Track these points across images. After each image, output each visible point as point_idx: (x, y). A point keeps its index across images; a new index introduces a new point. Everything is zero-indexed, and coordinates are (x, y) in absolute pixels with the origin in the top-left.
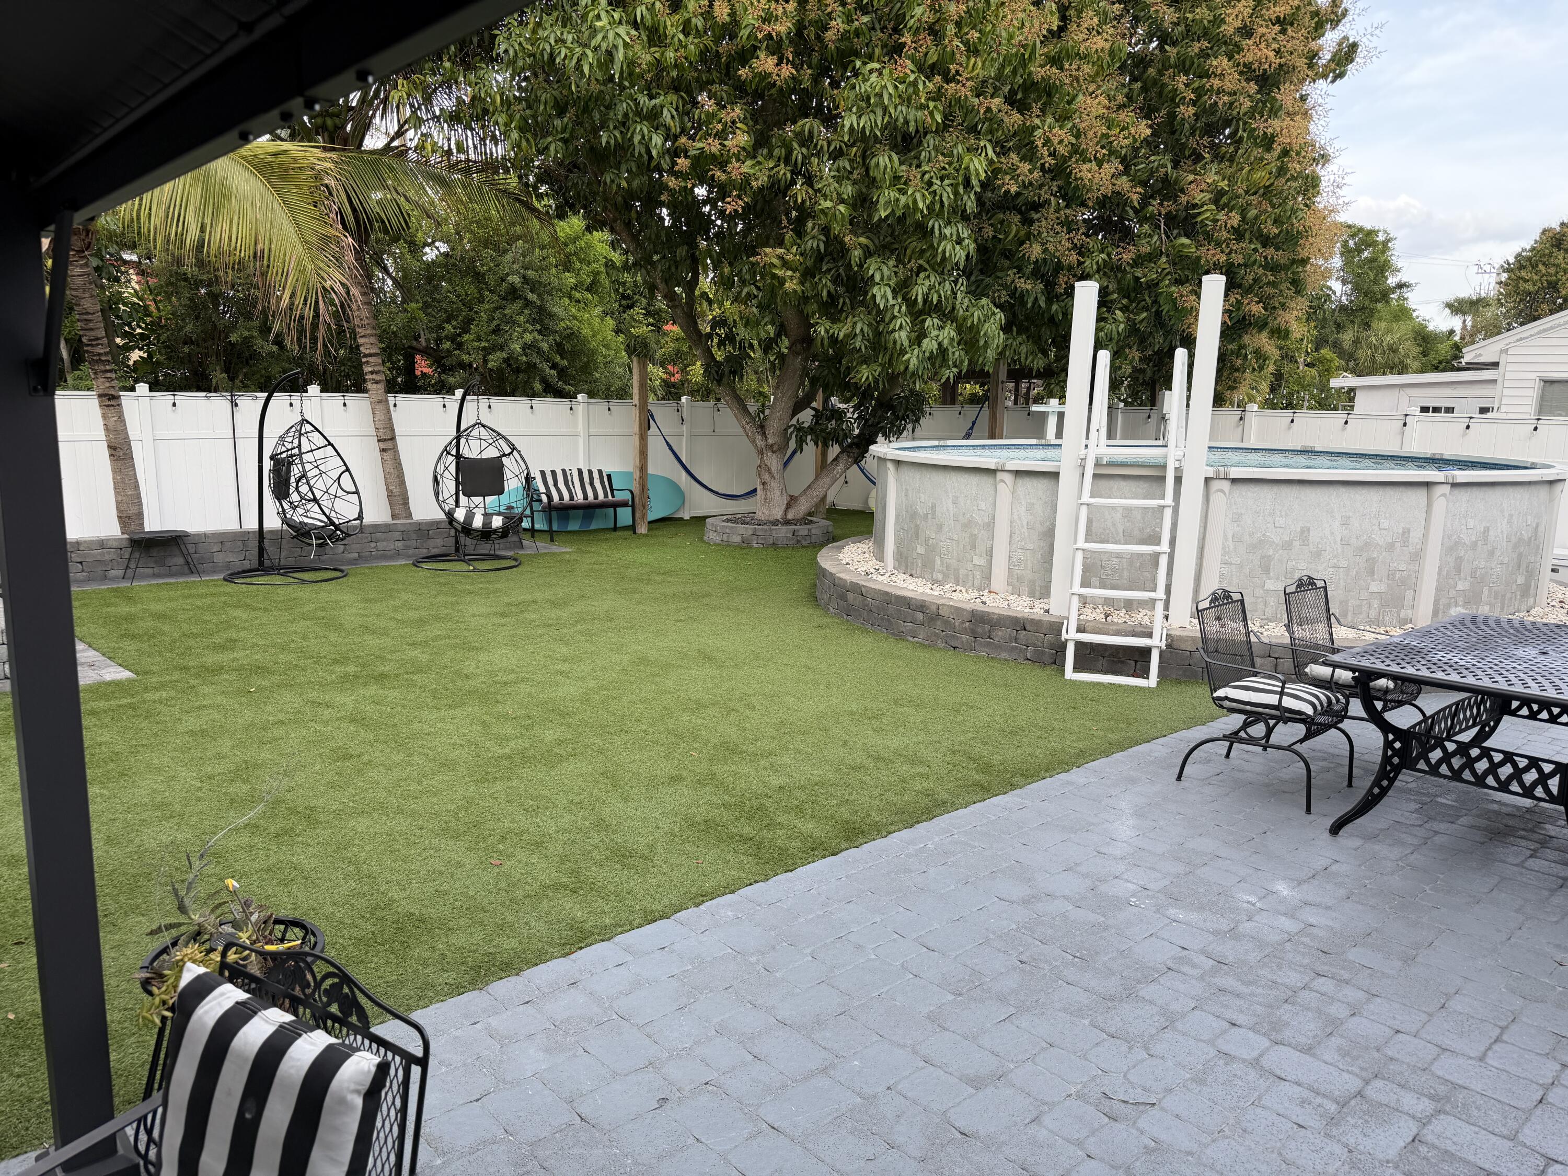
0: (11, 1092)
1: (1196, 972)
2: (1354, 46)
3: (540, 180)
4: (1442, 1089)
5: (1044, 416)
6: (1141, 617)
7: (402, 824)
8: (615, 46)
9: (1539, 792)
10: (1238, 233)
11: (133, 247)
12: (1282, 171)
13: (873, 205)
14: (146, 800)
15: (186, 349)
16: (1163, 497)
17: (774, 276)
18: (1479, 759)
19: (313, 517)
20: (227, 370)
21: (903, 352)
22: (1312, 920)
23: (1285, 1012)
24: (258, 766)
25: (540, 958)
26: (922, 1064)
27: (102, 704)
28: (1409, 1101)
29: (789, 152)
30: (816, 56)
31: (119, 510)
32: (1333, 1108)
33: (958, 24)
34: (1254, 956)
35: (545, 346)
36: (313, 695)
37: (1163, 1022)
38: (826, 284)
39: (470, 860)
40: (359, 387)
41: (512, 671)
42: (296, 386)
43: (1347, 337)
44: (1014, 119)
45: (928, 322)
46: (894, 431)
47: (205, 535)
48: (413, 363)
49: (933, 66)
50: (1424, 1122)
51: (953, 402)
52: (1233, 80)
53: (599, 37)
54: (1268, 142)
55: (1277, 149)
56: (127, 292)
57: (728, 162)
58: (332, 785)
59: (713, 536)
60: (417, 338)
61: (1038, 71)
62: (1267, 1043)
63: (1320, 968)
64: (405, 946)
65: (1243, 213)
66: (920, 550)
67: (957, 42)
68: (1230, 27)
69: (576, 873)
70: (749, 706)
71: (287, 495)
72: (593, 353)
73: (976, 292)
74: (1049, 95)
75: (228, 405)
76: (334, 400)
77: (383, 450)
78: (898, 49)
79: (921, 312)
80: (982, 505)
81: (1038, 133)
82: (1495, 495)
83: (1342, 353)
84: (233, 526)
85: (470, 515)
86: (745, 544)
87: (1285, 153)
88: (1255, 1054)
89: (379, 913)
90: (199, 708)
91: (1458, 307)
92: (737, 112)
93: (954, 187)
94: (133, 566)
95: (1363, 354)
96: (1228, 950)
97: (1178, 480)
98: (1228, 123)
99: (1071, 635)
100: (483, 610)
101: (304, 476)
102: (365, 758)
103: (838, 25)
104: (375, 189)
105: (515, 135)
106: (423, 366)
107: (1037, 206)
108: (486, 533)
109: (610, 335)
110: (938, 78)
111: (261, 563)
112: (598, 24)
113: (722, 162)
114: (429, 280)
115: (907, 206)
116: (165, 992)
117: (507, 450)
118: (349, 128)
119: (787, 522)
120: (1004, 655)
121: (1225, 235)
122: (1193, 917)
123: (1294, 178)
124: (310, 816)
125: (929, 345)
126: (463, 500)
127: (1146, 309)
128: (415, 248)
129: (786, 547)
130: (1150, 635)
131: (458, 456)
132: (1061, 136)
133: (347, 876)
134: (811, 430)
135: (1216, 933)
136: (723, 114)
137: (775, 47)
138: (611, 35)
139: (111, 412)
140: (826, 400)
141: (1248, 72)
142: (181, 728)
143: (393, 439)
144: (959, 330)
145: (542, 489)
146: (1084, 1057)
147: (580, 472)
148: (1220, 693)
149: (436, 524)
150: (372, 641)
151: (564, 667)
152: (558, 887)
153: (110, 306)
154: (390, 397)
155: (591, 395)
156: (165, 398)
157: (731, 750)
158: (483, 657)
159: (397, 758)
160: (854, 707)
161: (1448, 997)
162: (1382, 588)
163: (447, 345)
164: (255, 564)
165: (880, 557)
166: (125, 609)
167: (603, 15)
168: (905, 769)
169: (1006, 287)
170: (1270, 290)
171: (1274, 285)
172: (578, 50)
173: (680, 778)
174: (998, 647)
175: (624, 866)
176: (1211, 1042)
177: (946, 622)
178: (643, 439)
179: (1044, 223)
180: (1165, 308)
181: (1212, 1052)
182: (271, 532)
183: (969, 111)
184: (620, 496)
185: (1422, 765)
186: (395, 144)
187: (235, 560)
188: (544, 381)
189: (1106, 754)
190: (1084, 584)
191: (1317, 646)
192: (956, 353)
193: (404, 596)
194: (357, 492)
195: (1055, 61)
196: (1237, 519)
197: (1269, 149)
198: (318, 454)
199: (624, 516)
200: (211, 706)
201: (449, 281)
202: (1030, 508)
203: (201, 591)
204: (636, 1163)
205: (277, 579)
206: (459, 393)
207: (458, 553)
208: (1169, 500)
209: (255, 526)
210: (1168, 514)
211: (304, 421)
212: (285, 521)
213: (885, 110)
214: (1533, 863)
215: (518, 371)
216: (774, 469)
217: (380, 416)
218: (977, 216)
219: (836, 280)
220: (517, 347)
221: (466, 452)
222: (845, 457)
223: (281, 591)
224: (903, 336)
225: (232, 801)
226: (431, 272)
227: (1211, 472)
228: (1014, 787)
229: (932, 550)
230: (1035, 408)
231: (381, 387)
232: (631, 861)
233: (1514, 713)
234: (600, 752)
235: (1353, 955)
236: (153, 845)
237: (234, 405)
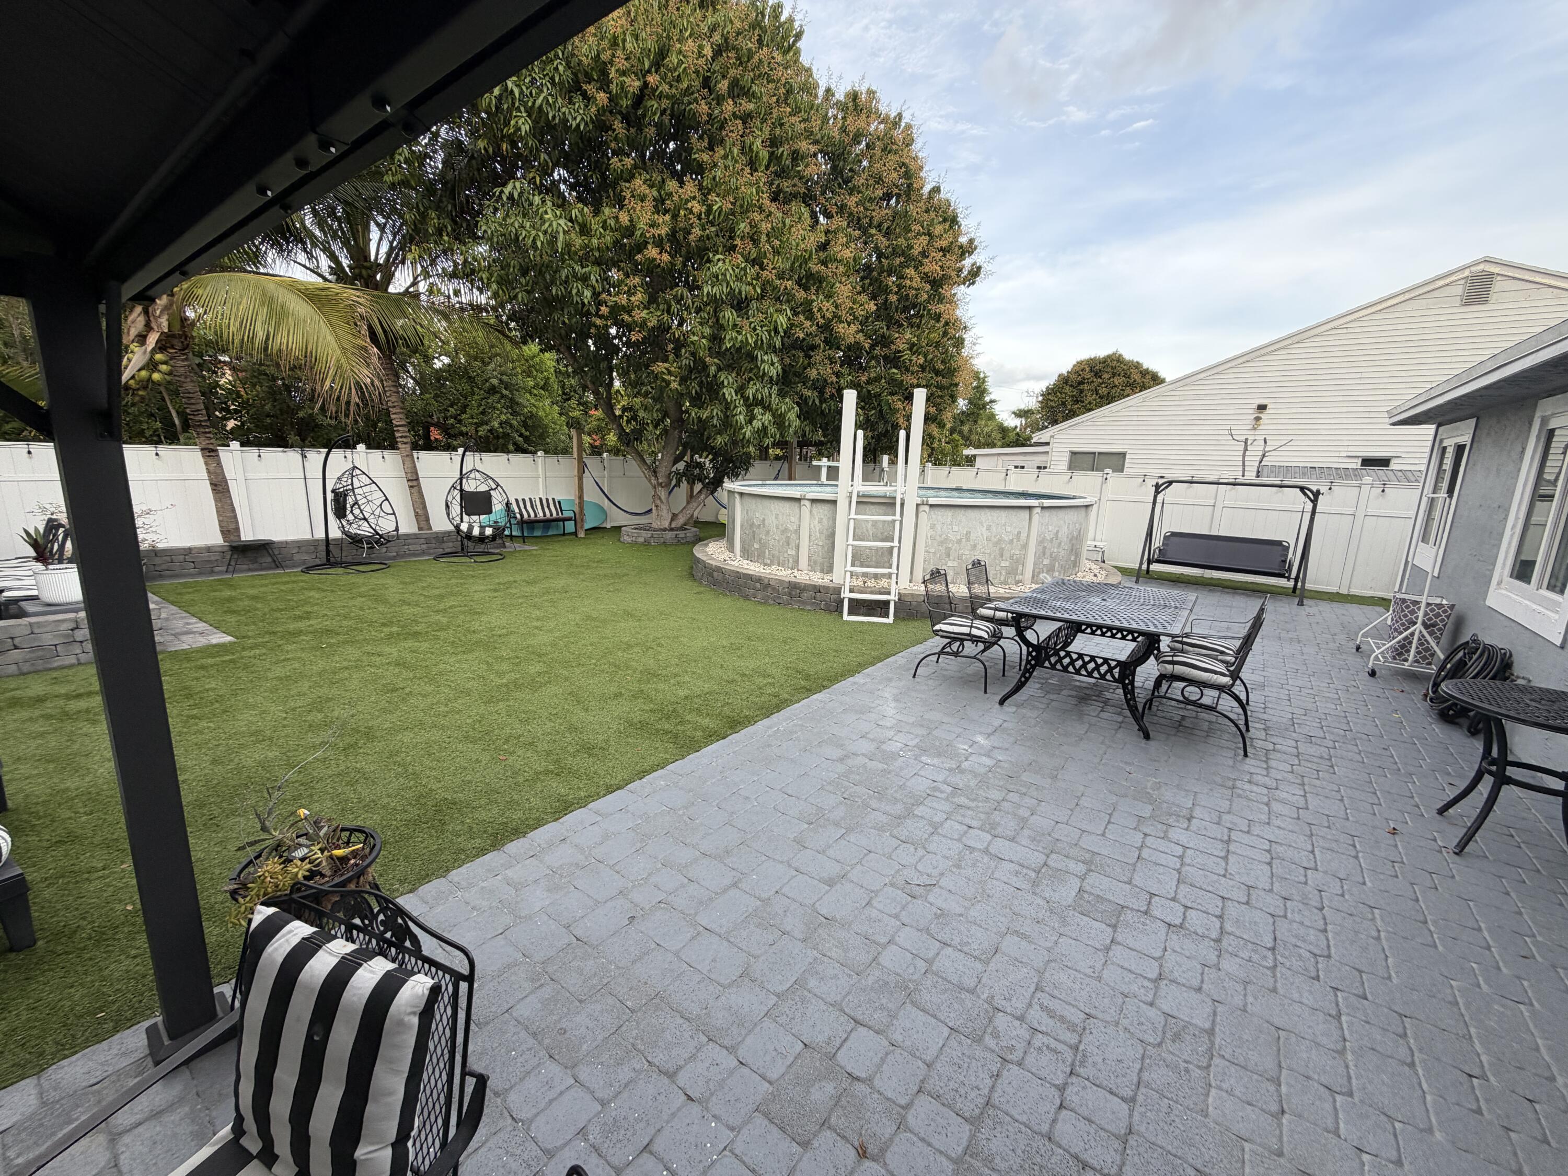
0: (127, 971)
1: (943, 796)
2: (979, 268)
3: (510, 318)
4: (1088, 856)
5: (819, 467)
6: (883, 583)
7: (435, 735)
8: (557, 232)
9: (1108, 677)
10: (923, 368)
11: (224, 351)
12: (945, 334)
13: (722, 340)
14: (244, 729)
15: (268, 420)
16: (894, 515)
17: (664, 380)
18: (1065, 657)
19: (364, 530)
20: (299, 434)
21: (742, 428)
22: (1000, 758)
23: (996, 817)
24: (329, 700)
25: (539, 823)
26: (795, 873)
27: (210, 661)
28: (1073, 866)
29: (669, 307)
30: (684, 250)
31: (221, 526)
32: (1033, 875)
33: (767, 235)
34: (973, 783)
35: (515, 423)
36: (369, 648)
37: (931, 830)
38: (694, 387)
39: (485, 758)
40: (393, 446)
41: (504, 628)
42: (348, 445)
43: (966, 428)
44: (801, 295)
45: (756, 411)
46: (735, 475)
47: (286, 542)
48: (429, 432)
49: (754, 260)
50: (1083, 878)
51: (766, 459)
52: (917, 282)
53: (547, 225)
54: (938, 317)
55: (943, 321)
56: (222, 382)
57: (633, 309)
58: (384, 711)
59: (626, 538)
60: (431, 416)
61: (815, 267)
62: (989, 837)
63: (1011, 787)
64: (443, 823)
65: (925, 356)
66: (757, 546)
67: (767, 246)
68: (916, 251)
69: (557, 762)
70: (659, 645)
71: (344, 516)
72: (546, 426)
73: (782, 394)
74: (820, 282)
75: (299, 457)
76: (376, 454)
77: (411, 487)
78: (733, 248)
79: (751, 405)
80: (793, 519)
81: (815, 304)
82: (1061, 513)
83: (963, 437)
84: (308, 536)
85: (471, 528)
86: (647, 543)
87: (947, 324)
88: (985, 844)
89: (422, 801)
90: (284, 660)
91: (1020, 414)
92: (637, 280)
93: (769, 332)
94: (233, 563)
95: (974, 437)
96: (957, 780)
97: (902, 505)
98: (914, 306)
99: (846, 594)
100: (483, 588)
101: (356, 503)
102: (408, 690)
103: (697, 232)
104: (399, 318)
105: (494, 286)
106: (435, 434)
107: (814, 347)
108: (482, 539)
109: (556, 416)
110: (757, 267)
111: (328, 560)
112: (546, 216)
113: (629, 311)
114: (438, 380)
115: (742, 341)
116: (249, 902)
117: (494, 486)
118: (378, 277)
119: (672, 529)
120: (808, 607)
121: (916, 368)
122: (936, 761)
123: (951, 338)
124: (369, 735)
125: (757, 424)
126: (466, 518)
127: (874, 408)
128: (428, 359)
129: (672, 544)
130: (889, 593)
131: (461, 490)
132: (828, 306)
133: (398, 775)
134: (684, 474)
135: (950, 770)
136: (628, 281)
137: (659, 243)
138: (555, 224)
139: (210, 460)
140: (692, 457)
141: (925, 277)
142: (270, 675)
143: (417, 479)
144: (773, 416)
145: (517, 510)
146: (890, 858)
147: (541, 499)
148: (937, 627)
149: (449, 533)
150: (408, 611)
151: (539, 624)
152: (547, 772)
153: (209, 391)
154: (415, 453)
155: (546, 452)
156: (252, 452)
157: (651, 675)
158: (484, 618)
159: (430, 689)
160: (724, 643)
161: (1079, 798)
162: (1007, 564)
163: (452, 421)
164: (324, 561)
165: (732, 550)
166: (227, 593)
167: (549, 211)
168: (761, 681)
169: (797, 393)
170: (939, 400)
171: (941, 397)
172: (534, 232)
173: (621, 694)
174: (805, 603)
175: (590, 755)
176: (959, 840)
177: (774, 589)
178: (580, 479)
179: (818, 357)
180: (885, 408)
181: (961, 847)
182: (334, 540)
183: (775, 288)
184: (567, 514)
185: (1047, 664)
186: (411, 290)
187: (310, 559)
188: (515, 444)
189: (872, 664)
190: (853, 565)
191: (982, 598)
192: (772, 430)
193: (428, 579)
194: (394, 514)
195: (824, 263)
196: (933, 527)
197: (938, 321)
198: (366, 489)
199: (570, 527)
200: (293, 659)
201: (451, 381)
202: (820, 521)
203: (284, 580)
204: (618, 967)
205: (340, 570)
206: (461, 450)
207: (463, 551)
208: (898, 517)
209: (322, 535)
210: (897, 524)
211: (355, 468)
212: (344, 532)
213: (728, 283)
214: (1104, 715)
215: (498, 437)
216: (663, 498)
217: (408, 464)
218: (781, 350)
219: (701, 384)
220: (496, 424)
221: (466, 487)
222: (705, 490)
223: (343, 578)
224: (741, 418)
225: (310, 726)
226: (439, 375)
227: (919, 501)
228: (825, 688)
229: (764, 545)
230: (815, 463)
231: (408, 447)
232: (594, 752)
233: (1083, 632)
234: (566, 679)
235: (1025, 777)
236: (250, 762)
237: (304, 456)
